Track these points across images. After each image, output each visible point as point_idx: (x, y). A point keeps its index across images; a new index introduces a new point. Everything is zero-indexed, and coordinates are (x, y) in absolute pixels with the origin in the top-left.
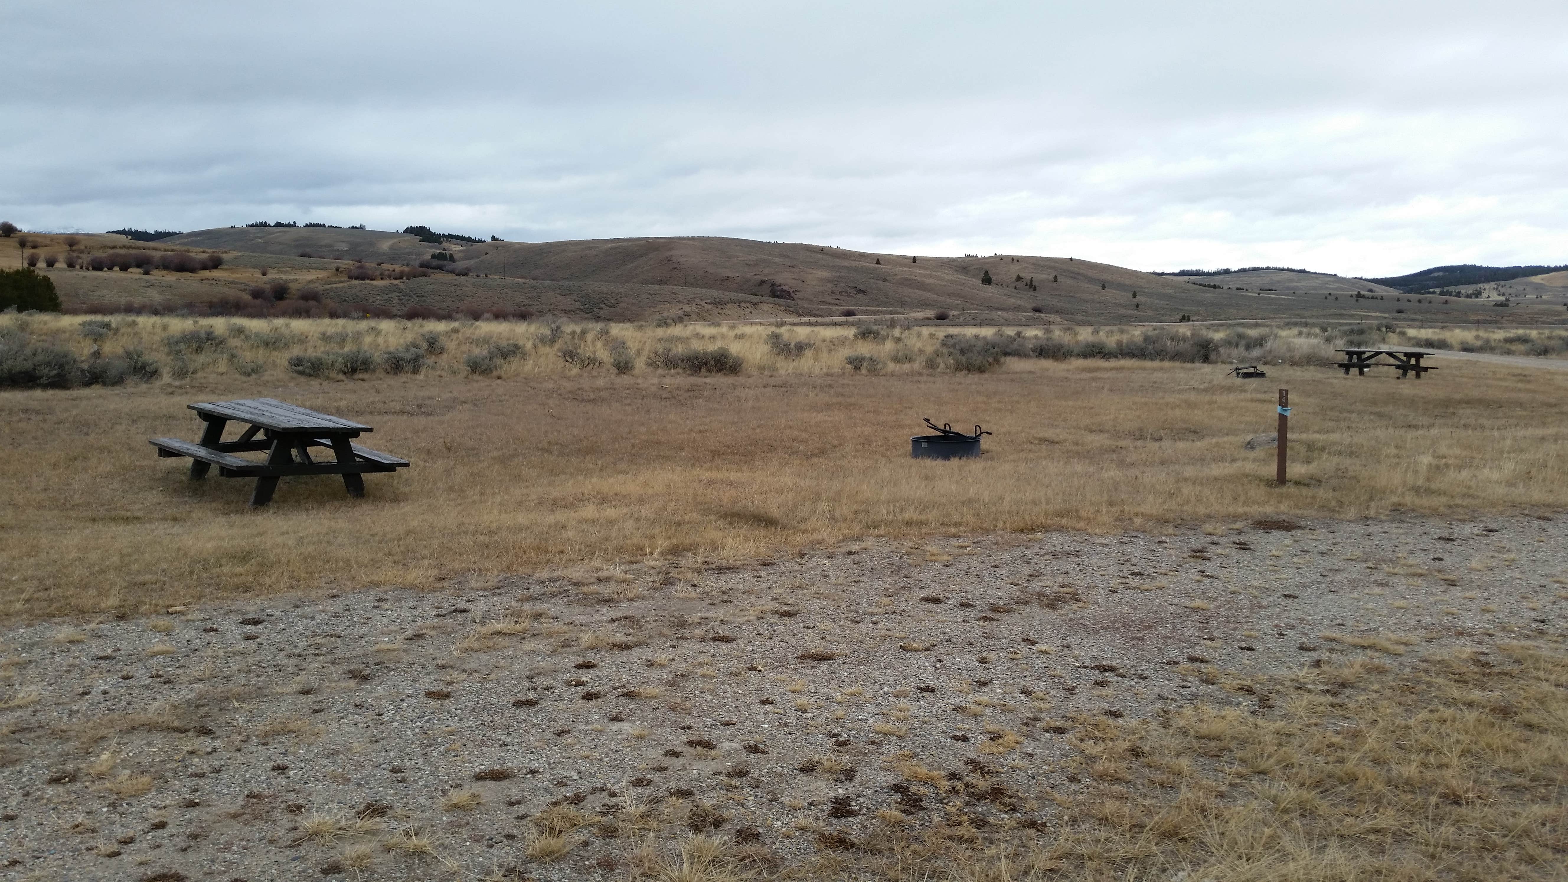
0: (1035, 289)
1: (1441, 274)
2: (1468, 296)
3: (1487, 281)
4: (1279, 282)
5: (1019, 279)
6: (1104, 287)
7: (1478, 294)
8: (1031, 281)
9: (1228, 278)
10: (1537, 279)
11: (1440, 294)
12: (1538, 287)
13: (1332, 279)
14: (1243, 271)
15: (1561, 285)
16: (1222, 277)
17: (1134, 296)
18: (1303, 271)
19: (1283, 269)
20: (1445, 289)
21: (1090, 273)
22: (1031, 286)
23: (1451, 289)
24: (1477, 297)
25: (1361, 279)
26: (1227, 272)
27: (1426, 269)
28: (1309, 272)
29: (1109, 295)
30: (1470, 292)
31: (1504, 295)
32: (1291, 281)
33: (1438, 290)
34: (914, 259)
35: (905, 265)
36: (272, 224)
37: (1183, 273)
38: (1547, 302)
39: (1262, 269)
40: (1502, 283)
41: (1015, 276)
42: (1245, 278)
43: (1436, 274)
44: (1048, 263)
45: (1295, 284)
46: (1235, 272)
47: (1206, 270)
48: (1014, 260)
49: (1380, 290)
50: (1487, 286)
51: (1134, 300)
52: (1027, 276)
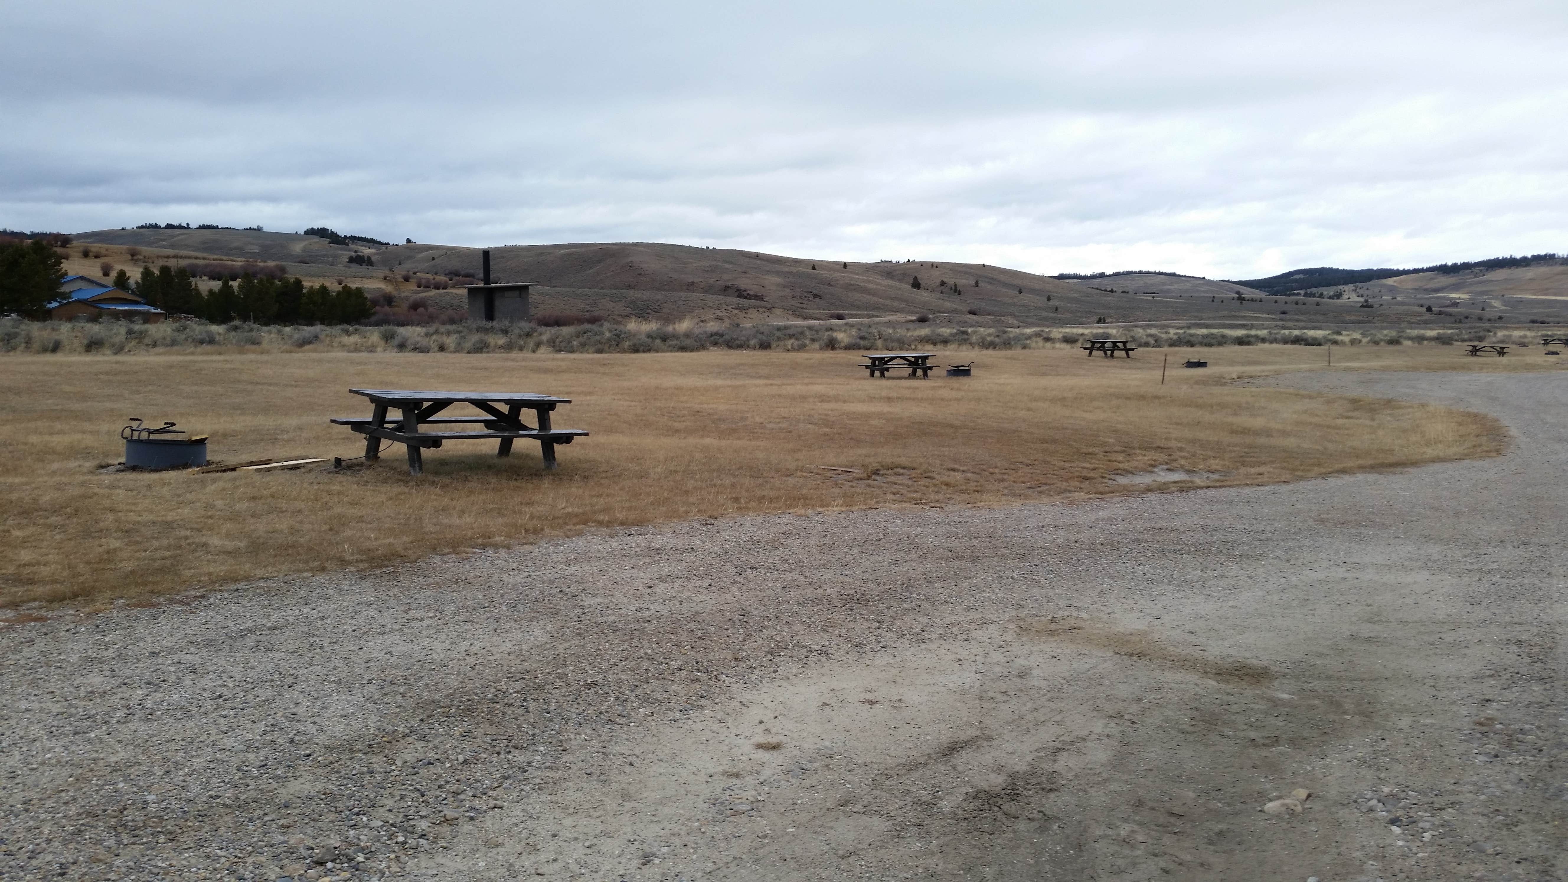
0: (959, 294)
1: (1301, 276)
2: (1330, 298)
3: (1346, 283)
4: (1152, 285)
5: (943, 283)
6: (1020, 292)
7: (1339, 296)
8: (956, 286)
9: (1105, 281)
10: (1390, 281)
11: (1304, 296)
12: (1392, 289)
13: (1202, 282)
14: (1117, 275)
15: (1410, 287)
16: (1099, 280)
17: (1049, 299)
18: (1173, 275)
19: (1155, 273)
20: (1309, 291)
21: (1002, 278)
22: (955, 291)
23: (1314, 290)
24: (1338, 298)
25: (1228, 281)
26: (1102, 275)
27: (1287, 271)
28: (1179, 276)
29: (1026, 298)
30: (1332, 294)
31: (1362, 296)
32: (1164, 284)
33: (1302, 292)
34: (845, 265)
35: (838, 271)
36: (163, 226)
37: (1062, 277)
38: (1402, 304)
39: (1135, 273)
40: (1360, 285)
41: (938, 282)
42: (1121, 281)
43: (1297, 277)
44: (964, 269)
45: (1169, 287)
46: (1110, 276)
47: (1083, 274)
48: (934, 266)
49: (1247, 293)
50: (1346, 288)
51: (1050, 303)
52: (951, 281)
